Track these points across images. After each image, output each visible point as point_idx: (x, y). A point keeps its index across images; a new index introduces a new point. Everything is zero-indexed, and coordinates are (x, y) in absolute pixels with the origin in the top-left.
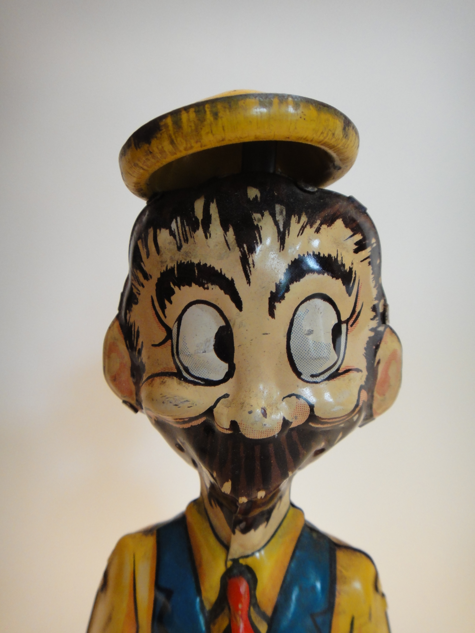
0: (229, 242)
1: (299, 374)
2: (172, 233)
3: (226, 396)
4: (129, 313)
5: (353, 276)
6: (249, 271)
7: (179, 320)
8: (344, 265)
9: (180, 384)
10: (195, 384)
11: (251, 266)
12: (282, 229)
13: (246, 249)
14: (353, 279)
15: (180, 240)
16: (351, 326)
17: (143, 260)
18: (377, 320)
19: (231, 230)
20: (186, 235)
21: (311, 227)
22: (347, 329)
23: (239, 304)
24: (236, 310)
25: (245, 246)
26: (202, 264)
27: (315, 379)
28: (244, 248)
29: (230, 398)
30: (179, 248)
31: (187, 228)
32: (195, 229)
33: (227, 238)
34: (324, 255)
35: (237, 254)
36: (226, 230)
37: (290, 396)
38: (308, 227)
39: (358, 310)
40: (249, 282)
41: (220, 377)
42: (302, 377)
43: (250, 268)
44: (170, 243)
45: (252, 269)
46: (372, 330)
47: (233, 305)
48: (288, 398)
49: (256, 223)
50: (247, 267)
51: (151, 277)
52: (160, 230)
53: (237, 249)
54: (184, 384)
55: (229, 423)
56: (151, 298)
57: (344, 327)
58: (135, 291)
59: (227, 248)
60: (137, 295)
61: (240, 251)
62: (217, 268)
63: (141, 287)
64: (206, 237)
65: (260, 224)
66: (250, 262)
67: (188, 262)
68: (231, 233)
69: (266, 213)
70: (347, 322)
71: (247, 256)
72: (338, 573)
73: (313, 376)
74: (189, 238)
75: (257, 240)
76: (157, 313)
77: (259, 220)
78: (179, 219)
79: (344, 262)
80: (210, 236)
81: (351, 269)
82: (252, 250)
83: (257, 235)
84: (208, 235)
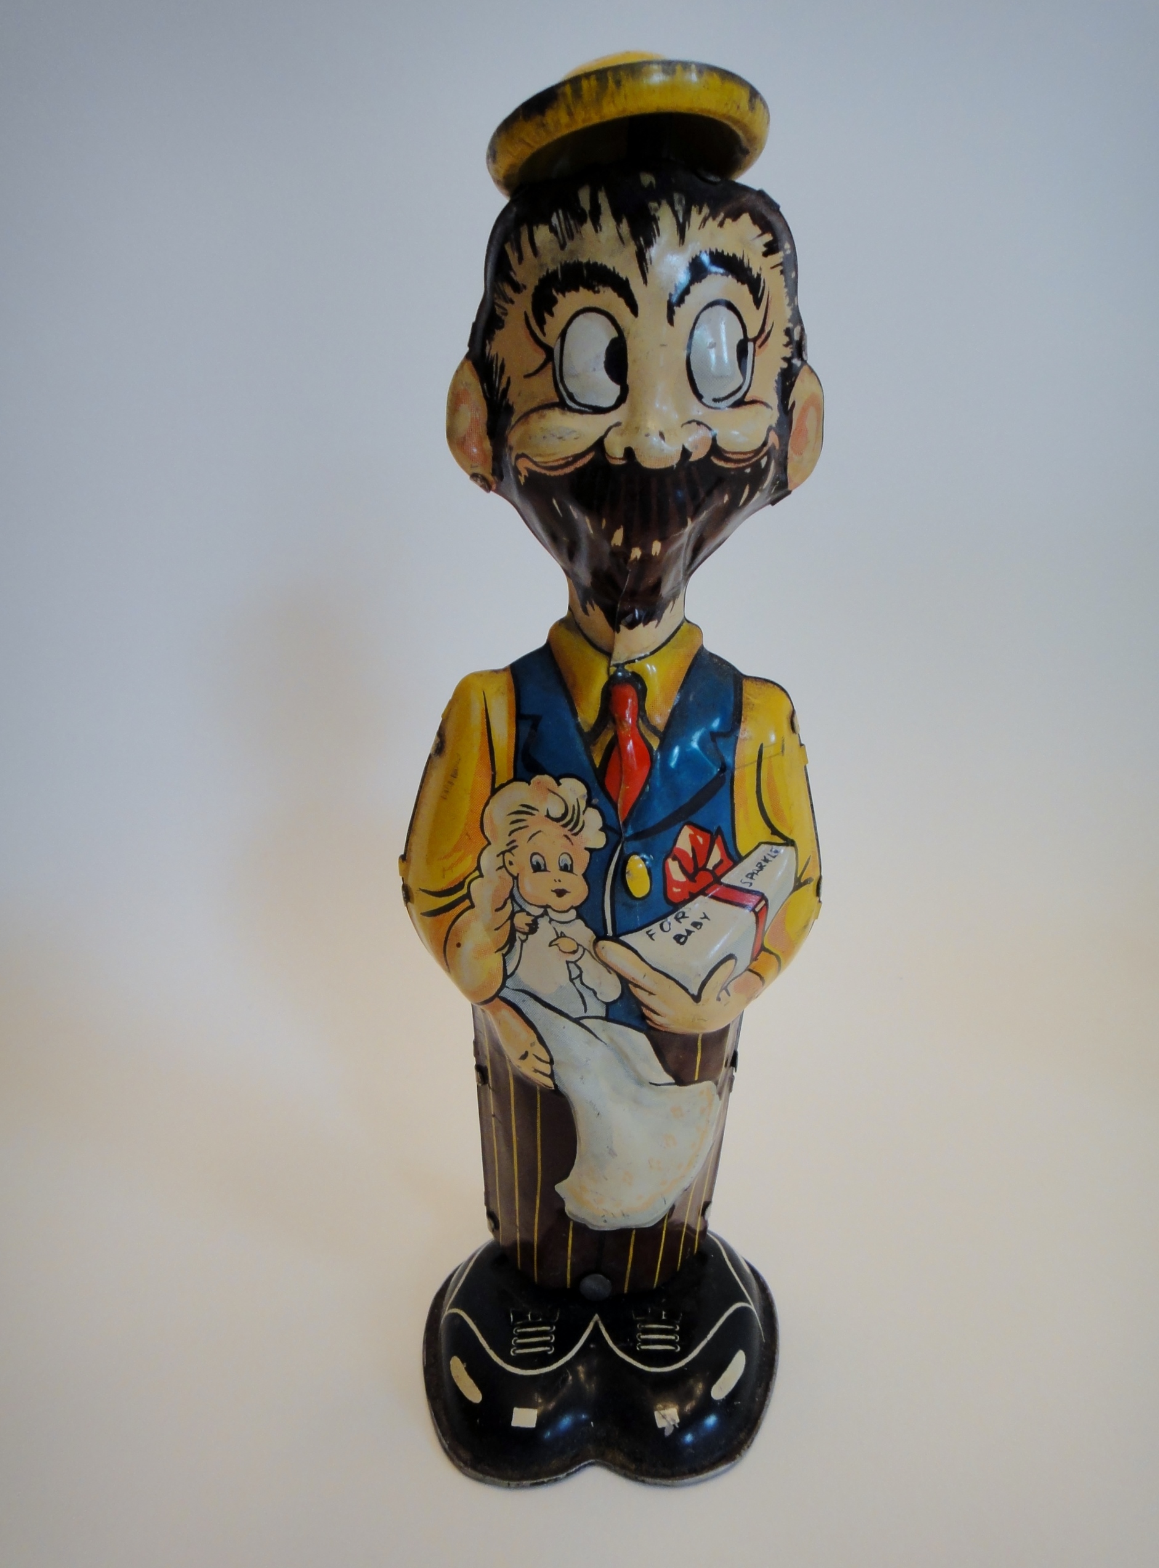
0: (623, 235)
1: (699, 397)
2: (553, 230)
3: (618, 424)
4: (490, 343)
5: (762, 284)
6: (645, 268)
7: (563, 335)
8: (750, 270)
9: (563, 414)
10: (581, 412)
11: (648, 262)
13: (642, 243)
14: (761, 288)
15: (563, 237)
16: (760, 346)
17: (513, 267)
18: (791, 348)
19: (625, 221)
20: (571, 230)
21: (714, 219)
22: (755, 351)
23: (634, 309)
24: (631, 316)
25: (641, 239)
26: (591, 262)
27: (717, 405)
28: (640, 241)
29: (622, 427)
30: (563, 247)
31: (572, 222)
32: (581, 220)
33: (620, 231)
34: (728, 254)
35: (632, 248)
36: (618, 221)
37: (689, 422)
38: (710, 219)
39: (767, 329)
40: (645, 282)
41: (610, 402)
42: (704, 400)
43: (646, 264)
44: (551, 241)
45: (649, 266)
46: (785, 359)
47: (628, 310)
48: (688, 425)
49: (652, 213)
50: (644, 264)
51: (525, 287)
52: (537, 227)
53: (632, 243)
54: (568, 413)
55: (623, 451)
56: (523, 316)
57: (750, 345)
58: (498, 311)
59: (620, 242)
60: (503, 317)
61: (636, 244)
62: (610, 266)
63: (510, 305)
64: (596, 231)
65: (657, 215)
66: (647, 257)
67: (575, 261)
68: (625, 225)
69: (664, 203)
70: (755, 340)
71: (643, 250)
72: (744, 700)
73: (715, 400)
74: (575, 233)
75: (654, 232)
76: (533, 334)
77: (656, 210)
78: (560, 212)
79: (750, 266)
80: (601, 230)
81: (759, 276)
82: (649, 243)
83: (655, 227)
84: (599, 228)
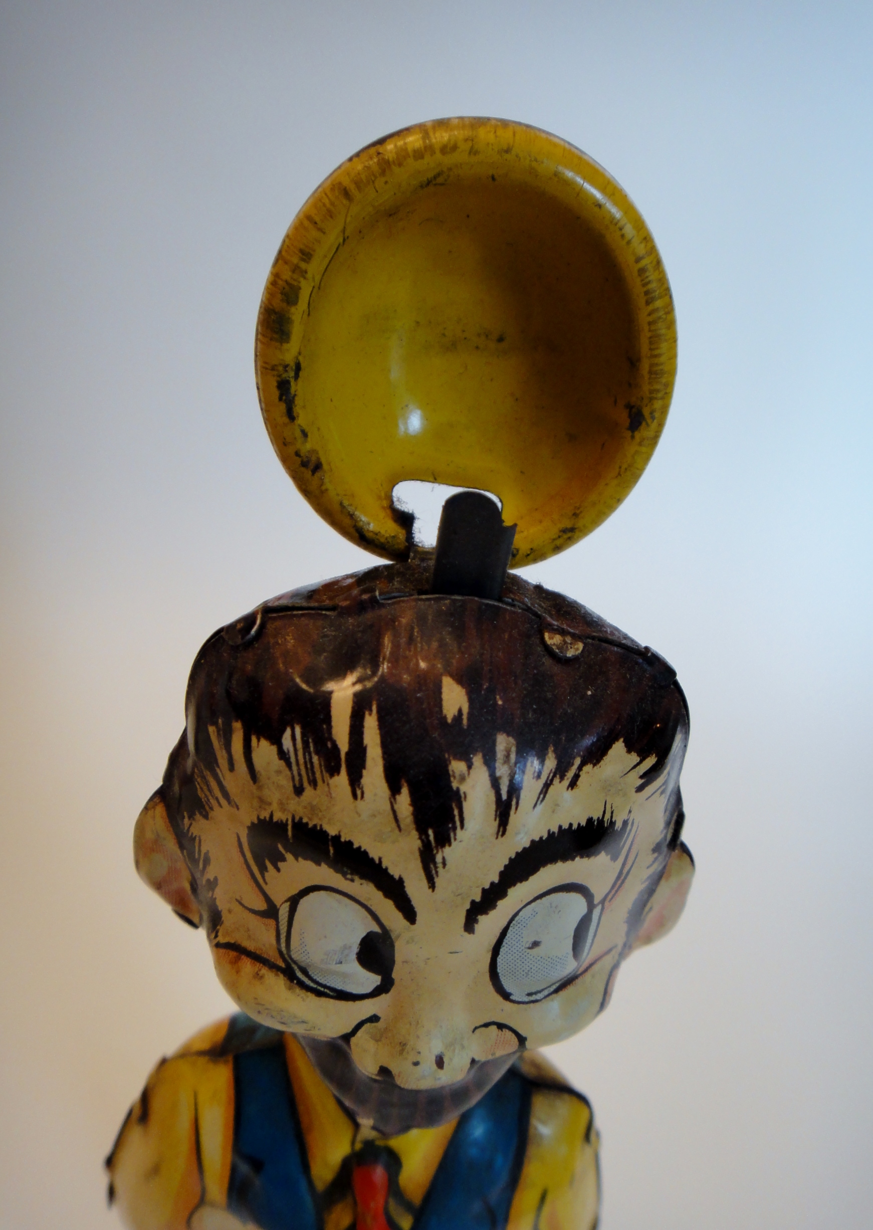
0: (400, 816)
1: (506, 996)
2: (283, 755)
3: (374, 1019)
4: (189, 819)
6: (434, 872)
7: (294, 902)
8: (613, 823)
9: (290, 989)
10: (319, 994)
11: (440, 865)
12: (504, 796)
13: (432, 838)
15: (300, 775)
16: (611, 899)
19: (405, 791)
20: (314, 773)
21: (562, 779)
22: (603, 909)
23: (410, 914)
24: (405, 923)
25: (430, 832)
26: (343, 840)
27: (533, 998)
28: (428, 836)
29: (380, 1025)
30: (299, 791)
31: (315, 759)
32: (333, 770)
33: (396, 807)
34: (579, 824)
35: (413, 842)
36: (395, 790)
37: (486, 1025)
38: (556, 781)
39: (627, 869)
40: (432, 885)
41: (365, 990)
42: (512, 997)
43: (436, 868)
44: (279, 772)
45: (440, 870)
47: (399, 916)
48: (483, 1029)
49: (455, 785)
50: (432, 866)
51: (239, 805)
52: (259, 741)
53: (415, 834)
55: (378, 1068)
56: (235, 835)
57: (597, 910)
59: (394, 825)
61: (420, 838)
62: (374, 854)
64: (355, 796)
65: (463, 788)
66: (439, 858)
68: (404, 799)
69: (478, 760)
70: (604, 899)
71: (432, 850)
73: (529, 994)
74: (320, 782)
75: (454, 823)
76: (248, 867)
77: (463, 779)
78: (298, 730)
79: (614, 819)
80: (362, 797)
81: (626, 821)
82: (444, 840)
83: (456, 812)
84: (359, 792)
